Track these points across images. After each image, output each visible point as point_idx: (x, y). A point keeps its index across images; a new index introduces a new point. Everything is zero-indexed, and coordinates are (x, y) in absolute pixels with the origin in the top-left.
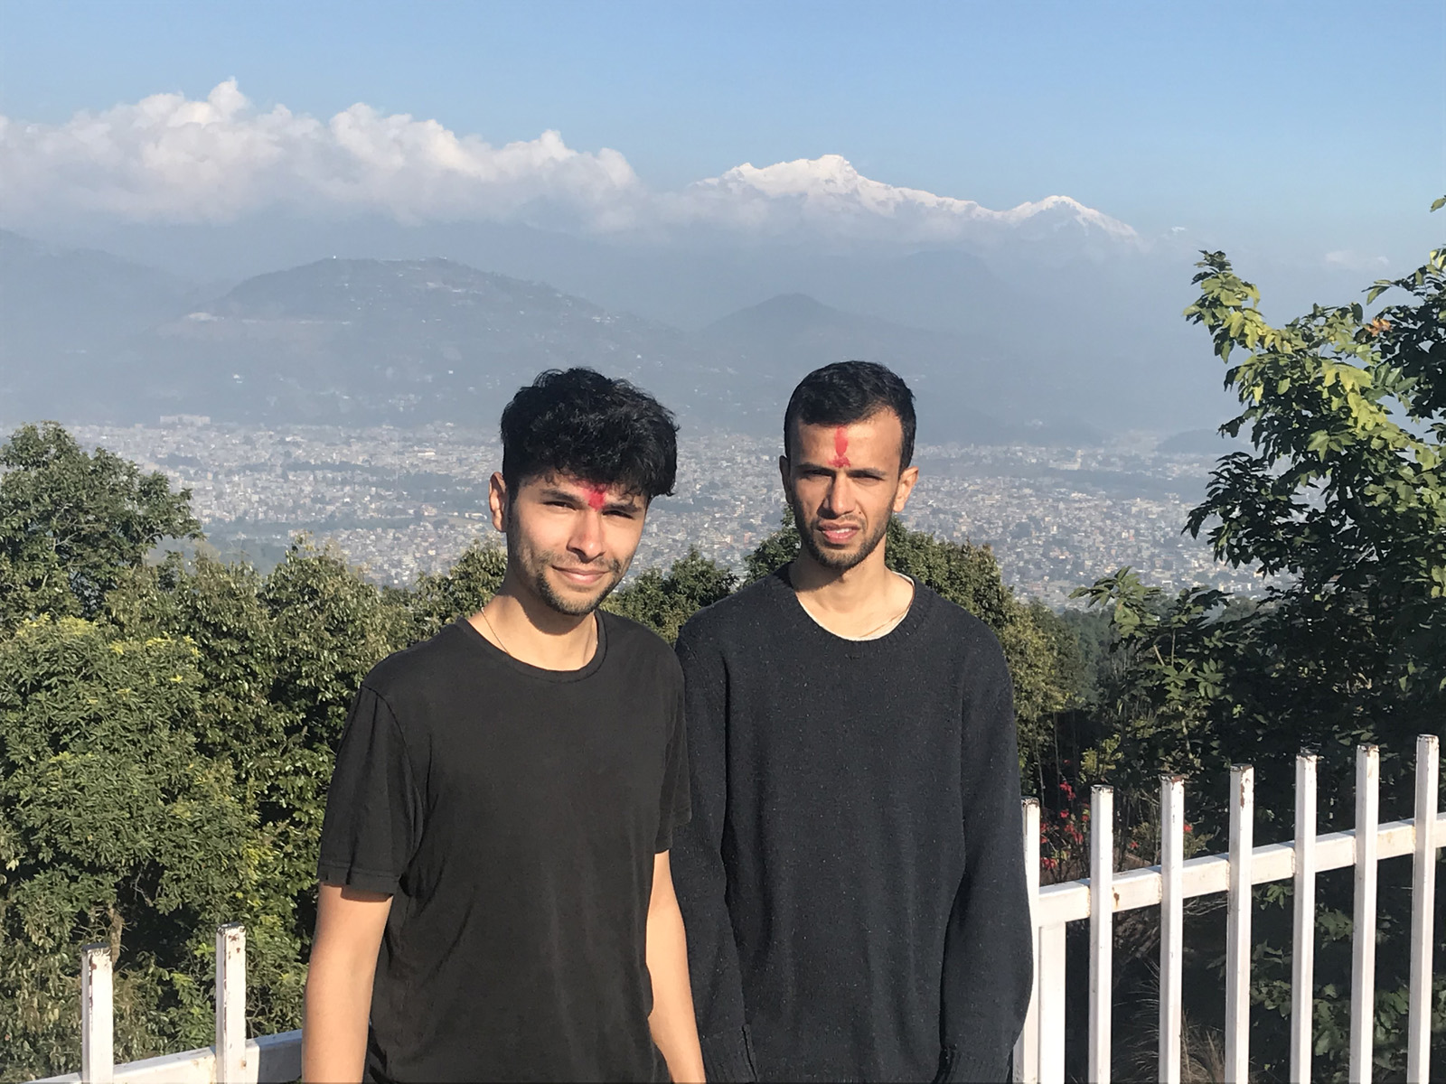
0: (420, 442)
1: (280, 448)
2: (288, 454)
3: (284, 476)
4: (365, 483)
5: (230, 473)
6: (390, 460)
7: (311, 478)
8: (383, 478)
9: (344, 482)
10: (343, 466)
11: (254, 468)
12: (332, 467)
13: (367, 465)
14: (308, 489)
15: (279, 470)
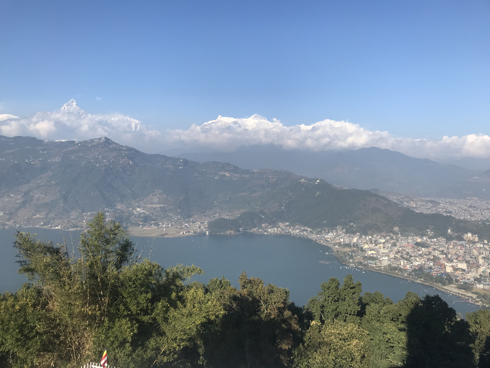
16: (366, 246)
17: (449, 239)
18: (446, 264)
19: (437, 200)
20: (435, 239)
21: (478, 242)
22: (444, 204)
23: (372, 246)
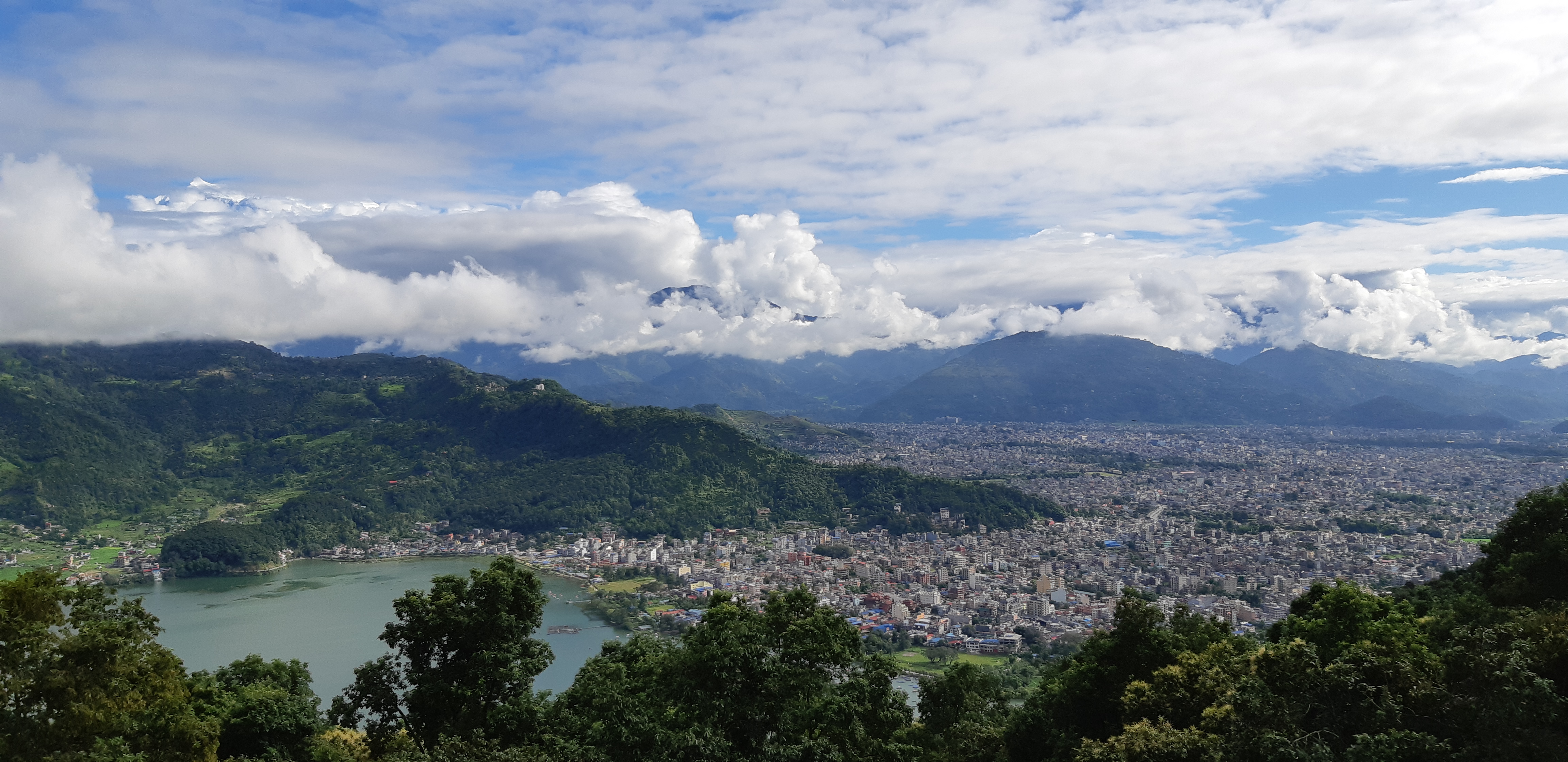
0: (1078, 430)
1: (1001, 435)
2: (1005, 437)
3: (1005, 449)
4: (1050, 453)
5: (976, 448)
6: (1061, 440)
7: (1020, 450)
8: (1058, 451)
9: (1038, 453)
10: (1036, 444)
11: (988, 445)
12: (1030, 445)
13: (1049, 443)
14: (1018, 456)
15: (1002, 446)
16: (684, 570)
17: (896, 531)
18: (893, 596)
19: (865, 427)
20: (863, 533)
21: (966, 532)
22: (882, 437)
23: (700, 566)
